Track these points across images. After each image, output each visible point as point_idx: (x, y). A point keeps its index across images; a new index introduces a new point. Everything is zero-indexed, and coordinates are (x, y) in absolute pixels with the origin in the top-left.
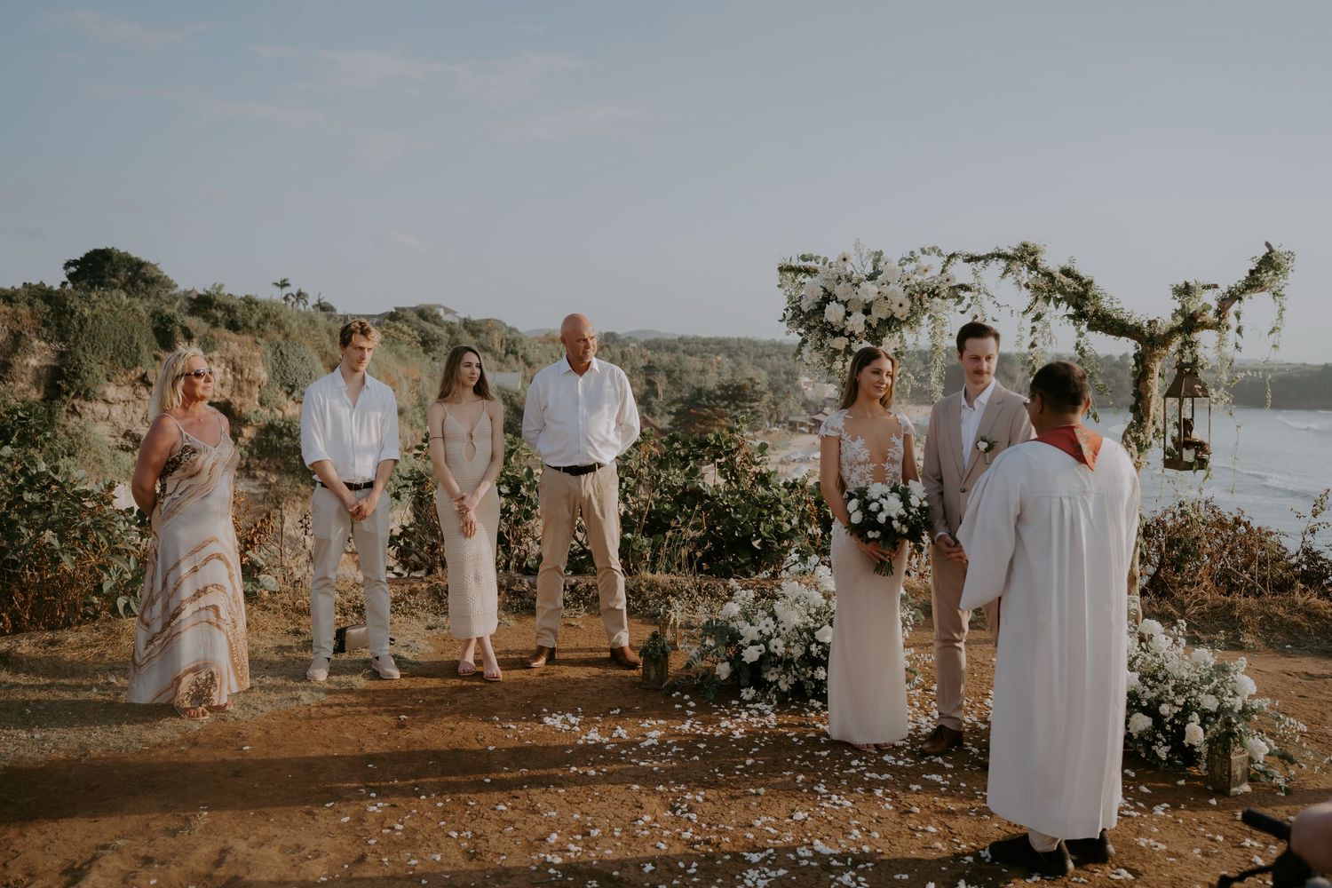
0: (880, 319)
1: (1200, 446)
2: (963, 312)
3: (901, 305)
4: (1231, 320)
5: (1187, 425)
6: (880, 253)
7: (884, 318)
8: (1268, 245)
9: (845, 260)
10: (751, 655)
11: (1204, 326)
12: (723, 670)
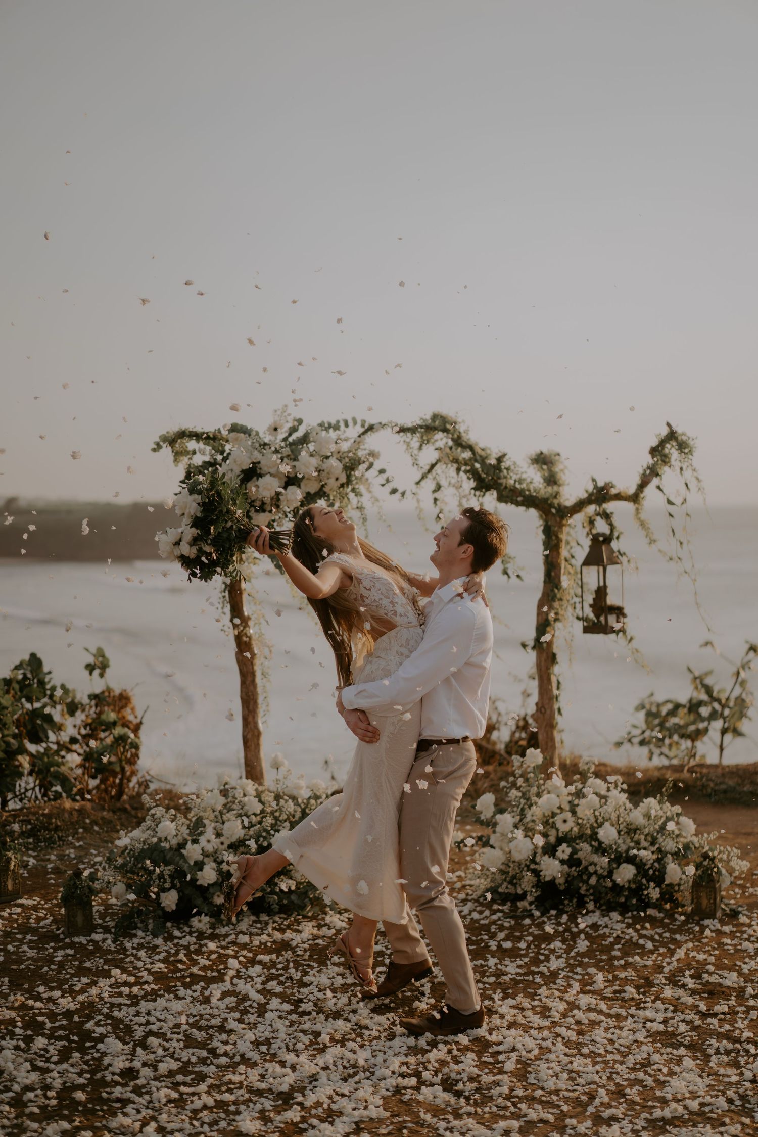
0: (308, 493)
1: (618, 611)
2: (383, 485)
3: (337, 479)
4: (650, 491)
5: (601, 592)
6: (300, 422)
7: (312, 491)
8: (668, 425)
9: (276, 429)
10: (208, 875)
11: (618, 497)
12: (170, 900)
